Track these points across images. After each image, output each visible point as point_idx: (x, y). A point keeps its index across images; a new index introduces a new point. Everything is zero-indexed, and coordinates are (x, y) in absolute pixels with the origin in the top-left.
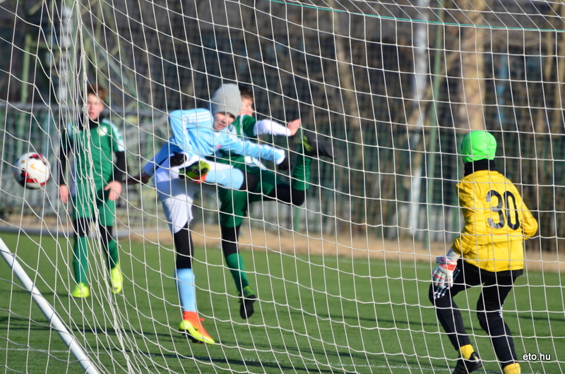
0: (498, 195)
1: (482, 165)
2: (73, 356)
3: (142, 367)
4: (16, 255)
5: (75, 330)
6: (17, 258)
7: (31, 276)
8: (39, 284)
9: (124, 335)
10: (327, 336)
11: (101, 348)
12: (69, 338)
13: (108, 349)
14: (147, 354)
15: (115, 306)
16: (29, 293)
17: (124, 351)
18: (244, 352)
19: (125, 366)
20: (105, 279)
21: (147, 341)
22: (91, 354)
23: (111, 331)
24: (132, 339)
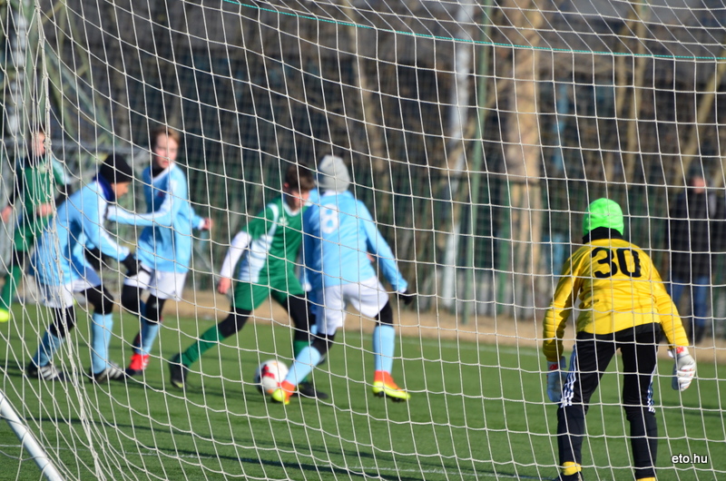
2: (27, 452)
3: (113, 467)
5: (29, 419)
9: (92, 427)
10: (346, 432)
12: (22, 430)
15: (82, 391)
17: (91, 446)
19: (92, 466)
20: (70, 357)
21: (121, 436)
22: (49, 450)
23: (76, 421)
24: (103, 432)
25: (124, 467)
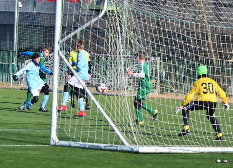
0: (206, 84)
1: (204, 76)
2: (117, 134)
3: (139, 137)
4: (99, 102)
5: (117, 126)
6: (99, 103)
7: (103, 108)
8: (106, 111)
9: (134, 127)
10: (199, 128)
11: (126, 132)
12: (115, 128)
13: (128, 132)
14: (141, 133)
15: (131, 118)
16: (103, 114)
17: (133, 133)
18: (172, 133)
19: (133, 137)
20: (128, 110)
21: (141, 129)
22: (122, 133)
23: (129, 126)
24: (136, 129)
25: (142, 137)
